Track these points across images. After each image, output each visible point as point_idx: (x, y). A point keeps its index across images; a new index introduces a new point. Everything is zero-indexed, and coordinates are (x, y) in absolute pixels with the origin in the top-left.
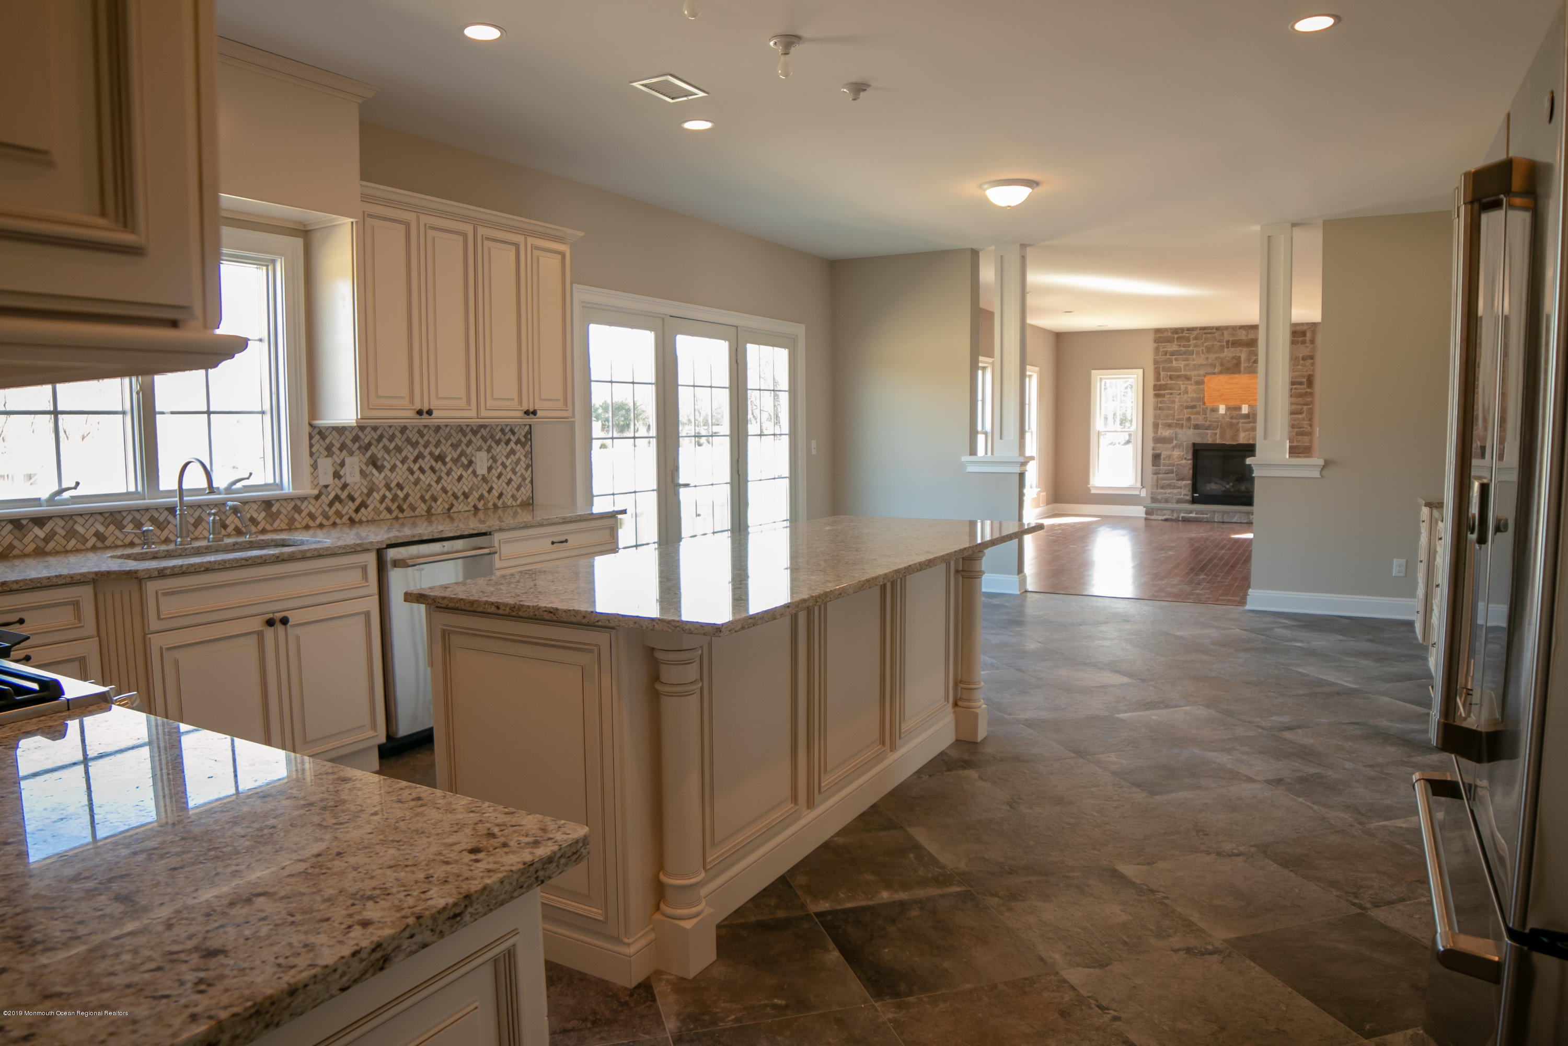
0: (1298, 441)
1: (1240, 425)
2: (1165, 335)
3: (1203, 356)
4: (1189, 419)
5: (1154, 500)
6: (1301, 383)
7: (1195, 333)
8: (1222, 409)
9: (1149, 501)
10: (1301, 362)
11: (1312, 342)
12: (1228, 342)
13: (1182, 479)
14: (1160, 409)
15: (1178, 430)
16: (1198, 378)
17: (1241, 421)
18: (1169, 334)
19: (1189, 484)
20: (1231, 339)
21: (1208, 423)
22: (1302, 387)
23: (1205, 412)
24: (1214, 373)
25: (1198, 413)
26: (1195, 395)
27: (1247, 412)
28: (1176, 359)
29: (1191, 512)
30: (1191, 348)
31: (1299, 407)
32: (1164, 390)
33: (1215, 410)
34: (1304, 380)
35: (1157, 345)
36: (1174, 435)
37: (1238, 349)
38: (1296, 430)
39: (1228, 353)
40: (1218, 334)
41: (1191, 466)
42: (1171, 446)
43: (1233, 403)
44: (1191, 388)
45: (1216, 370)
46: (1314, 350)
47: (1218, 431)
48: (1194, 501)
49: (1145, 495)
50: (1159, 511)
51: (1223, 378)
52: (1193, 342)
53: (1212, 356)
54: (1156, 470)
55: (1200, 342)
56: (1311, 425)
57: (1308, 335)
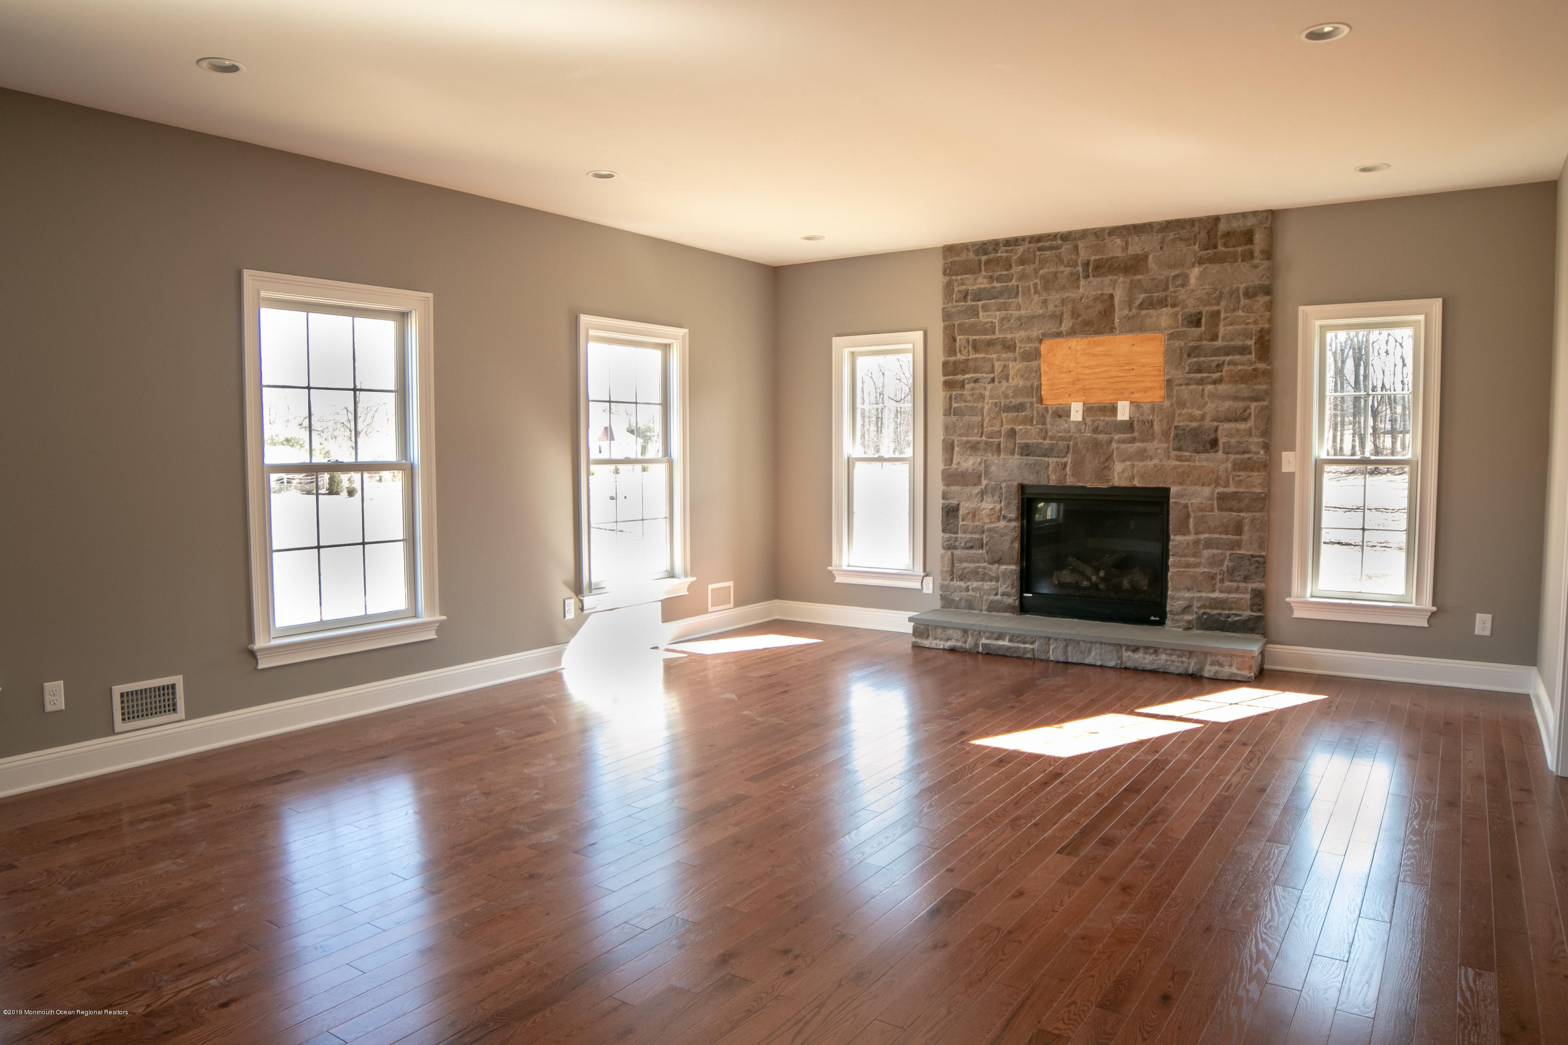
0: (1239, 483)
1: (1114, 445)
2: (963, 257)
3: (1036, 298)
4: (1012, 433)
5: (948, 602)
6: (1243, 350)
7: (1021, 249)
8: (1077, 413)
9: (938, 604)
10: (1243, 302)
11: (1269, 254)
12: (1086, 264)
13: (1000, 561)
14: (957, 412)
15: (990, 456)
16: (1028, 347)
17: (1116, 437)
18: (972, 255)
19: (1011, 571)
20: (1093, 258)
21: (1048, 442)
22: (1245, 358)
23: (1042, 419)
24: (1059, 335)
25: (1029, 421)
26: (1021, 383)
27: (1126, 418)
28: (986, 308)
29: (1000, 637)
30: (1014, 282)
31: (1240, 405)
32: (964, 372)
33: (1063, 413)
34: (1251, 343)
35: (948, 278)
36: (982, 468)
37: (1107, 279)
38: (1232, 457)
39: (1088, 289)
40: (1067, 246)
41: (1016, 534)
42: (977, 490)
43: (1100, 398)
44: (1015, 367)
45: (1066, 326)
46: (1273, 272)
47: (1069, 459)
48: (1023, 608)
49: (930, 591)
50: (939, 631)
51: (1078, 344)
52: (1016, 269)
53: (1055, 297)
54: (949, 539)
55: (1029, 268)
56: (1266, 447)
57: (1259, 238)
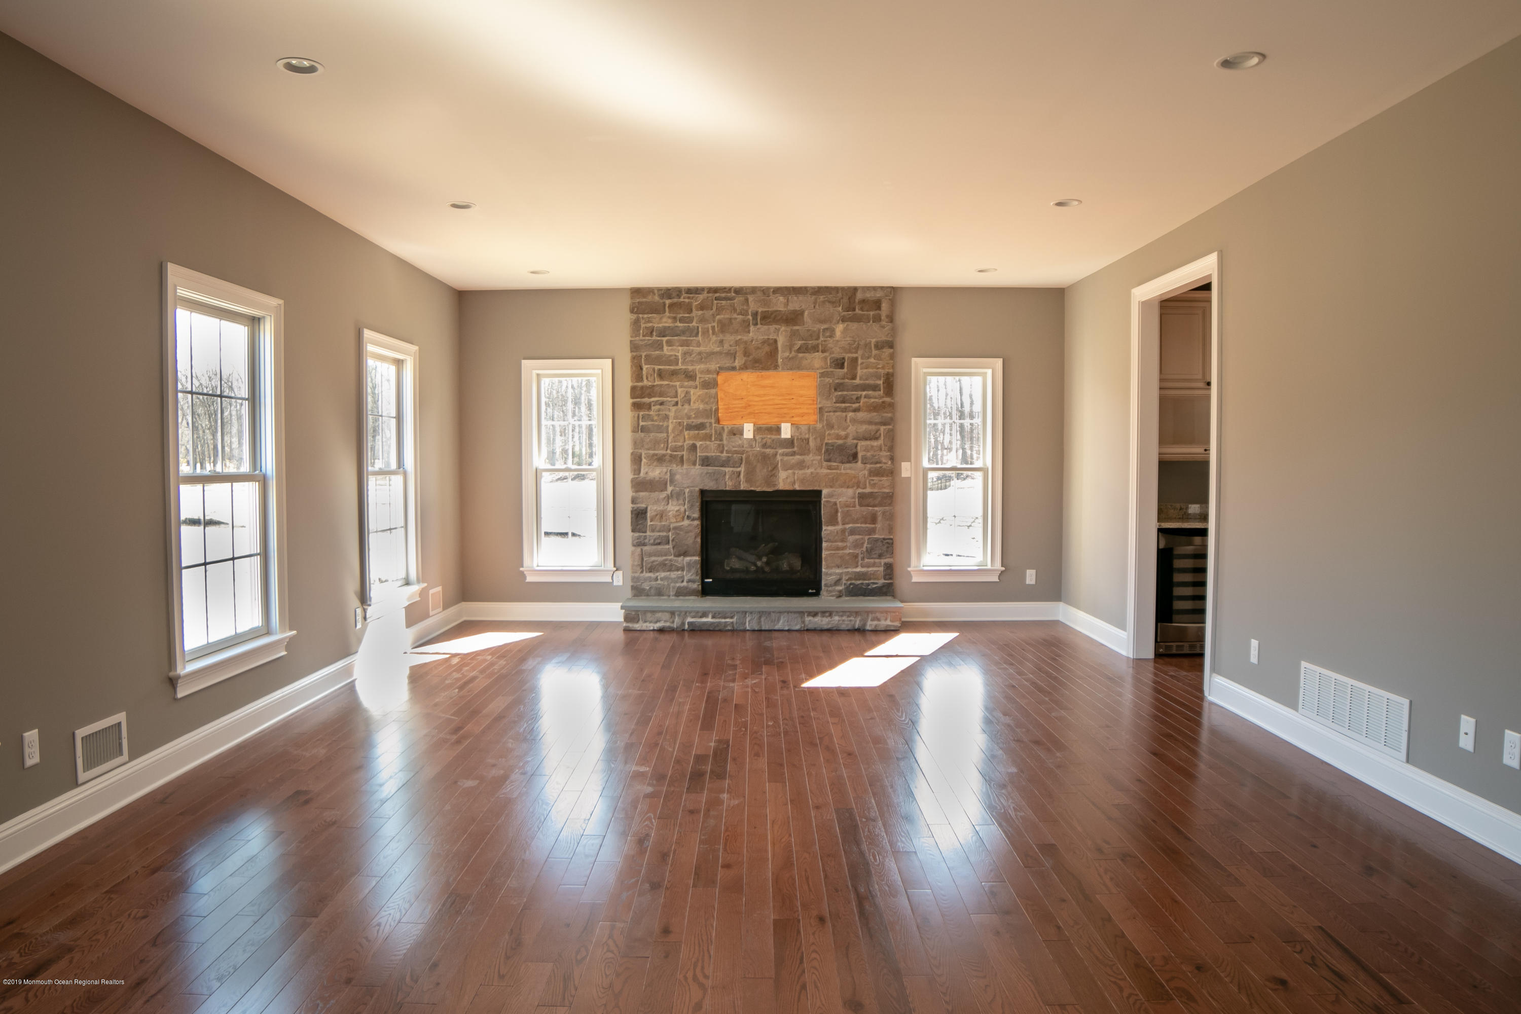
0: (873, 486)
1: (779, 458)
2: (649, 299)
3: (714, 338)
4: (693, 448)
5: (638, 591)
6: (875, 388)
7: (701, 297)
8: (748, 431)
9: (629, 593)
10: (874, 352)
11: (891, 318)
12: (755, 315)
13: (685, 554)
14: (643, 429)
15: (675, 467)
16: (707, 377)
17: (780, 451)
18: (657, 298)
19: (695, 562)
20: (760, 310)
21: (725, 454)
22: (876, 393)
23: (719, 437)
24: (734, 369)
25: (708, 437)
26: (702, 406)
27: (789, 436)
28: (669, 343)
29: (704, 615)
30: (694, 324)
31: (873, 427)
32: (650, 396)
33: (737, 432)
34: (881, 382)
35: (636, 316)
36: (668, 477)
37: (773, 327)
38: (868, 466)
39: (757, 334)
40: (739, 299)
41: (698, 530)
42: (663, 495)
43: (767, 420)
44: (695, 394)
45: (737, 364)
46: (894, 331)
47: (742, 469)
48: (706, 591)
49: (621, 583)
50: (649, 615)
51: (749, 376)
52: (696, 313)
53: (730, 338)
54: (639, 538)
55: (708, 313)
56: (892, 459)
57: (885, 306)
